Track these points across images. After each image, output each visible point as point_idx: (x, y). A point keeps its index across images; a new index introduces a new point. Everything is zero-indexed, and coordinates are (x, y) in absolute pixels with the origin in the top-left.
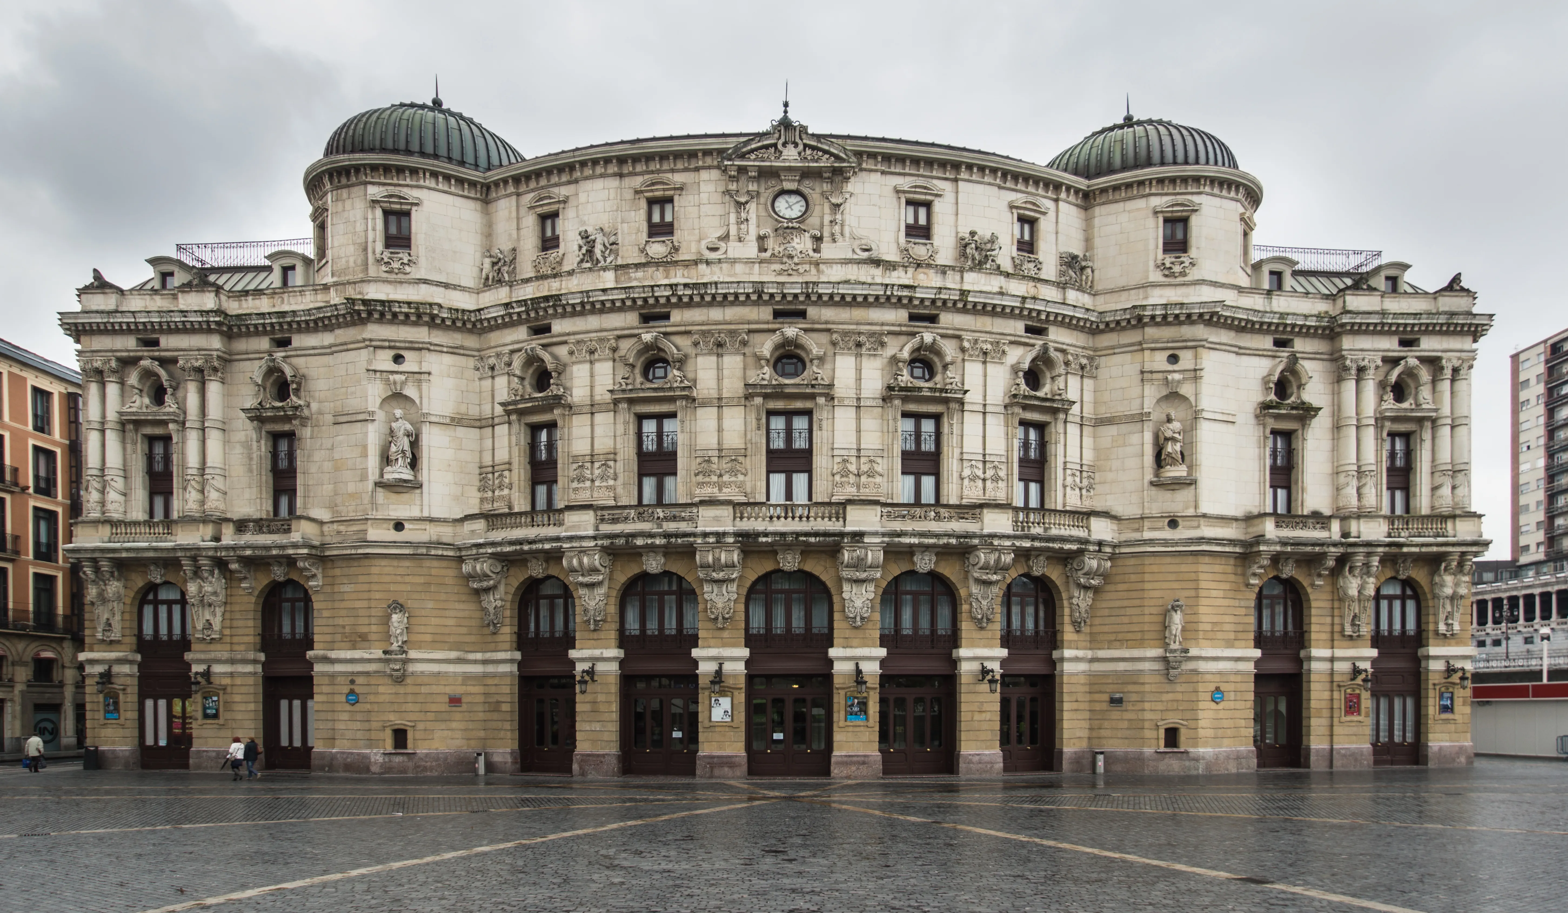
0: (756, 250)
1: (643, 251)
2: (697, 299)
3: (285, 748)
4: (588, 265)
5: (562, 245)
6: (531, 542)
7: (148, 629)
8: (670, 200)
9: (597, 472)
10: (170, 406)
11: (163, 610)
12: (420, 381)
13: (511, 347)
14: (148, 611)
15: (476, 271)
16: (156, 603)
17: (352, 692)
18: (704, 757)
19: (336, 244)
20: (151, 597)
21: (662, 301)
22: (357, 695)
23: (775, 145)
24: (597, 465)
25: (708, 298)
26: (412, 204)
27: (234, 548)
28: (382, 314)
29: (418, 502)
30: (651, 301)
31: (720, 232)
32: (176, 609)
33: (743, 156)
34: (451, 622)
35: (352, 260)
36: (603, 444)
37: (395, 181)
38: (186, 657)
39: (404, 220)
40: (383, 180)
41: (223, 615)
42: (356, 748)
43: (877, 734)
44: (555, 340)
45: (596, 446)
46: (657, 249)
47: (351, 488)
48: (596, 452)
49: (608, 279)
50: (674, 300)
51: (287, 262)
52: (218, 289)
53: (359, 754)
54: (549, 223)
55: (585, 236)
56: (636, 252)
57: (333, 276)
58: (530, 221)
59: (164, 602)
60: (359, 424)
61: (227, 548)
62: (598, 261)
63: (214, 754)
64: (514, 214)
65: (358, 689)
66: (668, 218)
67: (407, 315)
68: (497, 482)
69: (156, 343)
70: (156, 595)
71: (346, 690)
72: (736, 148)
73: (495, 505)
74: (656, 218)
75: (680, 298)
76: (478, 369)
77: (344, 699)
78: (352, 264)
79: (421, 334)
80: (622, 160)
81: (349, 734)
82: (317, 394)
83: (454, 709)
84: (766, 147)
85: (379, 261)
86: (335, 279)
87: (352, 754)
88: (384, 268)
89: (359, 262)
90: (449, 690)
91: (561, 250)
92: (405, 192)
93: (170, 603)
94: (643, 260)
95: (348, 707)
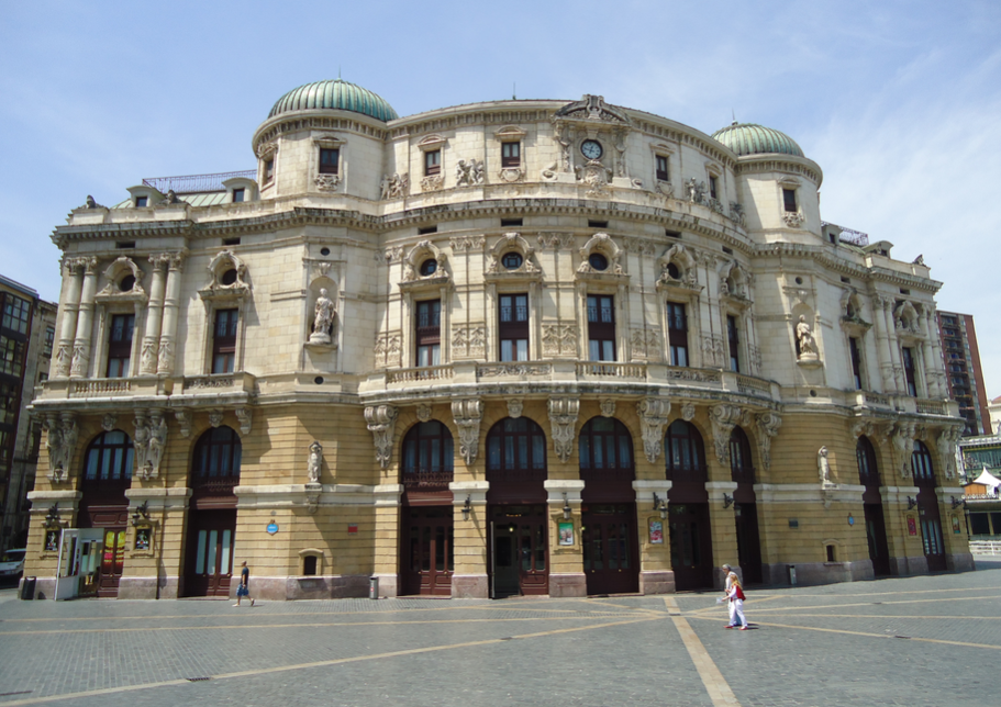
0: (574, 178)
1: (500, 176)
2: (542, 210)
3: (200, 575)
4: (465, 184)
5: (442, 171)
6: (425, 392)
7: (92, 470)
8: (518, 143)
9: (472, 337)
10: (137, 290)
11: (107, 453)
12: (339, 267)
13: (406, 243)
14: (94, 454)
15: (377, 190)
16: (102, 447)
17: (273, 522)
18: (556, 577)
19: (283, 171)
20: (98, 442)
21: (519, 210)
22: (277, 525)
23: (585, 109)
24: (471, 332)
25: (549, 210)
26: (341, 143)
27: (183, 401)
28: (317, 219)
29: (333, 360)
30: (512, 210)
31: (551, 165)
32: (119, 453)
33: (566, 114)
34: (352, 460)
35: (294, 181)
36: (476, 315)
37: (330, 128)
38: (126, 494)
39: (333, 154)
40: (322, 127)
41: (162, 457)
42: (272, 575)
43: (669, 554)
44: (440, 237)
45: (471, 316)
46: (510, 175)
47: (282, 349)
48: (471, 321)
49: (478, 195)
50: (527, 210)
51: (238, 186)
52: (186, 206)
53: (276, 581)
54: (430, 156)
55: (462, 165)
56: (496, 177)
57: (278, 192)
58: (418, 156)
59: (108, 446)
60: (292, 301)
61: (177, 401)
62: (472, 181)
63: (141, 583)
64: (407, 150)
65: (277, 520)
66: (515, 154)
67: (335, 220)
68: (390, 345)
69: (132, 245)
70: (103, 441)
71: (268, 520)
72: (564, 108)
73: (389, 362)
74: (507, 154)
75: (531, 209)
76: (377, 259)
77: (264, 528)
78: (294, 184)
79: (341, 233)
80: (486, 115)
81: (266, 562)
82: (257, 279)
83: (352, 537)
84: (580, 109)
85: (316, 182)
86: (280, 195)
87: (270, 580)
88: (319, 186)
89: (301, 182)
90: (348, 520)
91: (442, 175)
92: (336, 135)
93: (113, 448)
94: (500, 182)
95: (268, 537)
